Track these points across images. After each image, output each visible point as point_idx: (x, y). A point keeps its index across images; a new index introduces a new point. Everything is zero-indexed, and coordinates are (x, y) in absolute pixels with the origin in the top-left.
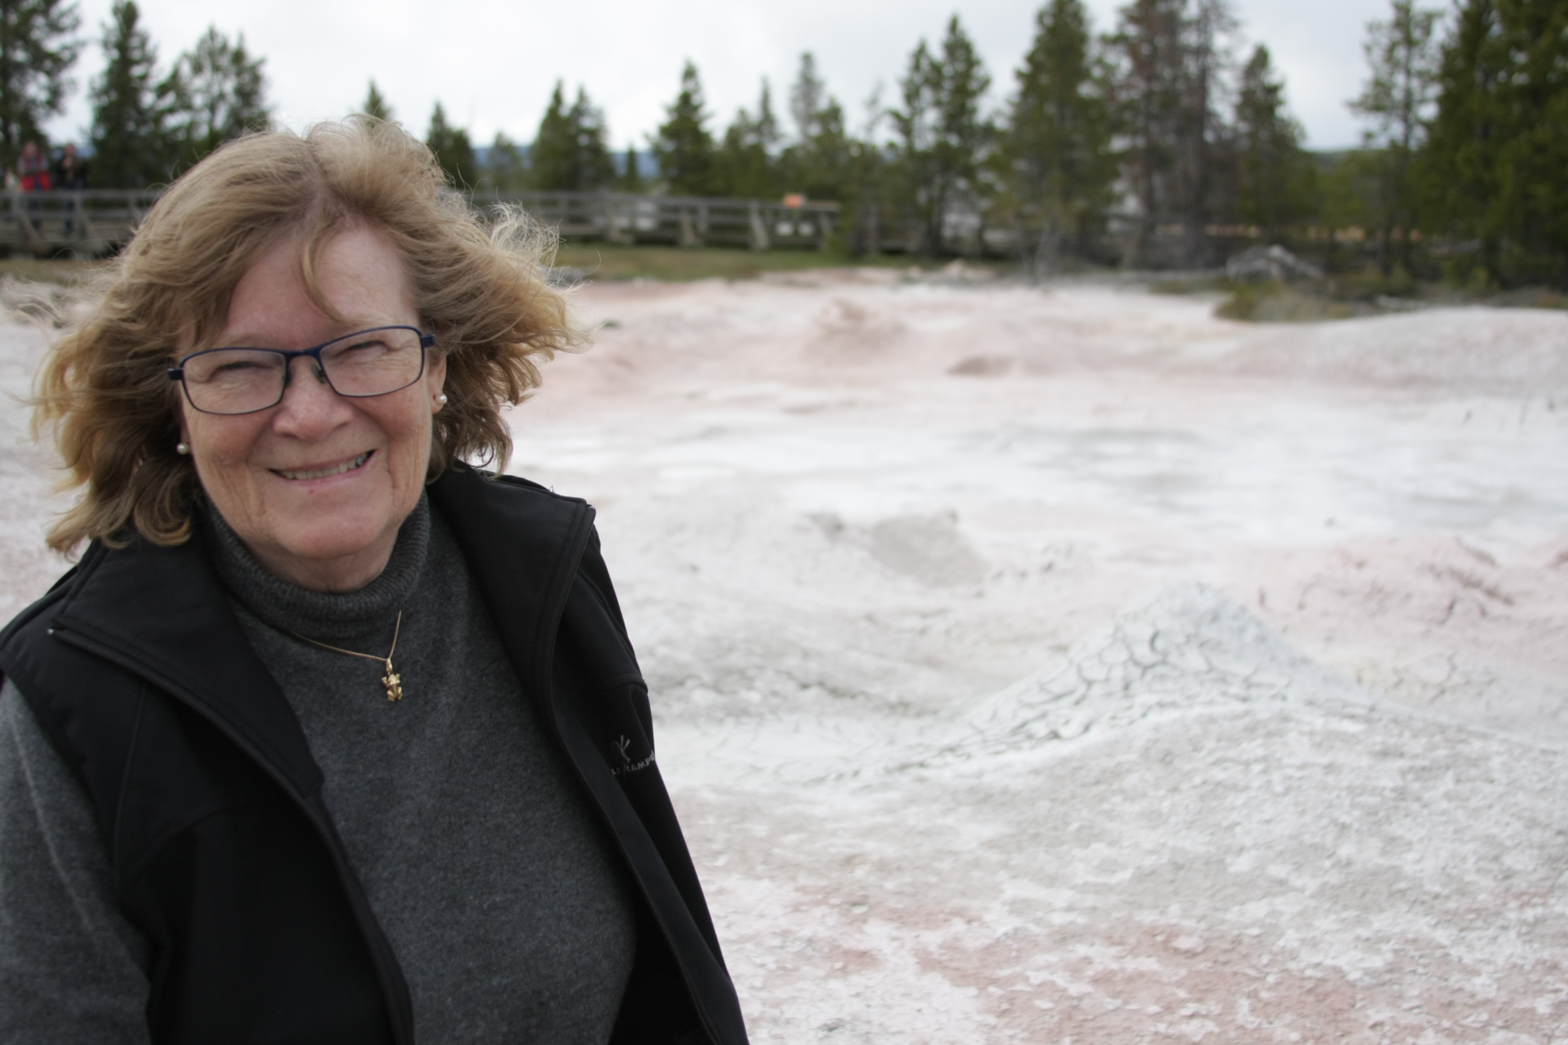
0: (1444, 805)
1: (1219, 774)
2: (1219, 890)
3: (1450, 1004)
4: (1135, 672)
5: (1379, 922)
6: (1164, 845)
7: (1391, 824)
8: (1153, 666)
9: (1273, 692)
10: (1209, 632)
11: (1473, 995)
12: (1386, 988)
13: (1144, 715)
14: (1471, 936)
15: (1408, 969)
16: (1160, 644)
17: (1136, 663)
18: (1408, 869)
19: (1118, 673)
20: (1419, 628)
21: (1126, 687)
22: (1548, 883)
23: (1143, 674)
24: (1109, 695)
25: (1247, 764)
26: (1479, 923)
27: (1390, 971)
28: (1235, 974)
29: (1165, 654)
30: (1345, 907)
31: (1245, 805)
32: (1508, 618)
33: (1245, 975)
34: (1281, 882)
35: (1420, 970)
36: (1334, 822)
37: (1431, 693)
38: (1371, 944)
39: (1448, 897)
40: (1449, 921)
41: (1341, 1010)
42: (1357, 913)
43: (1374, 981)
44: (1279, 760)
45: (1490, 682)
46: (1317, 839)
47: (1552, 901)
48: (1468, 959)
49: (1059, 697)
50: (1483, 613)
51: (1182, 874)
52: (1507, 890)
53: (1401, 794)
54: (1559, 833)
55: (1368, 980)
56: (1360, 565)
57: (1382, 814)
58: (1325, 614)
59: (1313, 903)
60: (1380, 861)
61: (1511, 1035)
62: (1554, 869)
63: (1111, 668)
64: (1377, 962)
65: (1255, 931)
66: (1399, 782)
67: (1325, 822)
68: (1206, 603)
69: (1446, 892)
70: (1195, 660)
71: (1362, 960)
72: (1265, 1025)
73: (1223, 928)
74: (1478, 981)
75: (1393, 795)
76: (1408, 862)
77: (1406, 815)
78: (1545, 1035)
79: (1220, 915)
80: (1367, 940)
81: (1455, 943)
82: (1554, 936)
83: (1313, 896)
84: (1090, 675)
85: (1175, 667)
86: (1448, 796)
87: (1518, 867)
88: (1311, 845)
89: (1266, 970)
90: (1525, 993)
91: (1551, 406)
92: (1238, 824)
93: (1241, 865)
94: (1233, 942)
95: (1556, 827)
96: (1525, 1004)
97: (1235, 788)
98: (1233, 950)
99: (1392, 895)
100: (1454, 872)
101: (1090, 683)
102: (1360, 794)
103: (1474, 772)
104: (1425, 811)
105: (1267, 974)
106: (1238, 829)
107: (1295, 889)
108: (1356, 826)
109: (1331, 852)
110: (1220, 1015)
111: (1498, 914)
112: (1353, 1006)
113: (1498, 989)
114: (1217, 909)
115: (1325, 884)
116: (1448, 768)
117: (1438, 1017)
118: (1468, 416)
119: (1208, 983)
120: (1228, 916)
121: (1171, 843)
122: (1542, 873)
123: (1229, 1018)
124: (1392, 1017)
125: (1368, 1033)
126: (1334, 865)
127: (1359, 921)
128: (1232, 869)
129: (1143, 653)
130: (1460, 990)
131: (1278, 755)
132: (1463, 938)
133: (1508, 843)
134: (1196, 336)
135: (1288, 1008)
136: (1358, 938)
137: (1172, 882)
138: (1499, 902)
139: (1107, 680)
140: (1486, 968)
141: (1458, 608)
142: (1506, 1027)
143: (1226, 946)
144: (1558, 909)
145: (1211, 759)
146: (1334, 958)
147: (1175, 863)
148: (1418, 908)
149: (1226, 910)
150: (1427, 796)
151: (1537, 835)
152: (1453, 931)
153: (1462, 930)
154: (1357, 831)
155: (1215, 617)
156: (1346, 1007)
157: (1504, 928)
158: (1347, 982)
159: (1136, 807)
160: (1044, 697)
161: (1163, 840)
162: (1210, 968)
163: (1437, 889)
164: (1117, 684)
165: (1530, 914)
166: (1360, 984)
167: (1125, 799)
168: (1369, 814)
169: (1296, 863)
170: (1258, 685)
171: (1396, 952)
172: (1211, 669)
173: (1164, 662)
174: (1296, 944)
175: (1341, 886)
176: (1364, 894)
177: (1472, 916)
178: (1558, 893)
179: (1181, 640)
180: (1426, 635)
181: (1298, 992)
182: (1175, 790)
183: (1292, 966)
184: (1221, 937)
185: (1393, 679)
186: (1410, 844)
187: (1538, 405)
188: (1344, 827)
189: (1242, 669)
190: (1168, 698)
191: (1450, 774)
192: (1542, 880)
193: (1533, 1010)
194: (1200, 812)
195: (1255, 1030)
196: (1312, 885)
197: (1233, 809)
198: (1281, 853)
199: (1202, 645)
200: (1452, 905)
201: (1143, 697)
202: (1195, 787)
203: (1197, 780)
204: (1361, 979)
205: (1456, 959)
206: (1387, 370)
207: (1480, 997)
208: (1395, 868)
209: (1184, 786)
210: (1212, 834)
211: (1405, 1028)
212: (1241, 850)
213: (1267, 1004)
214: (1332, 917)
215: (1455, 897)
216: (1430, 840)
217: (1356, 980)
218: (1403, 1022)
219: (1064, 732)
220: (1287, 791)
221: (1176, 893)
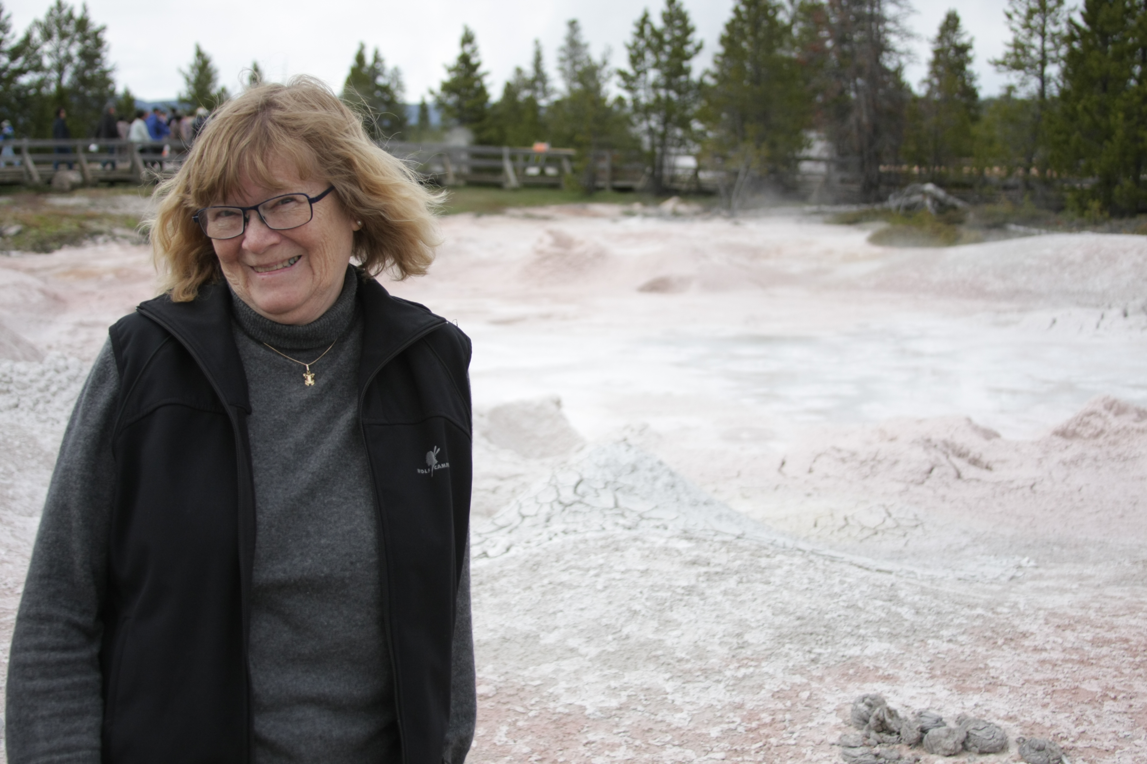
0: (719, 598)
1: (565, 577)
2: (527, 656)
3: (650, 730)
4: (558, 508)
5: (632, 678)
6: (502, 625)
7: (672, 611)
8: (571, 505)
9: (658, 523)
10: (626, 480)
11: (669, 725)
12: (609, 720)
13: (550, 539)
14: (689, 686)
15: (632, 707)
16: (581, 489)
17: (561, 503)
18: (669, 643)
19: (546, 509)
20: (900, 487)
21: (548, 520)
22: (769, 652)
23: (563, 510)
24: (534, 526)
25: (588, 570)
26: (701, 678)
27: (620, 709)
28: (509, 710)
29: (583, 496)
30: (610, 667)
31: (571, 598)
32: (978, 480)
33: (514, 711)
34: (572, 650)
35: (640, 708)
36: (629, 610)
37: (866, 533)
38: (614, 691)
39: (688, 661)
40: (680, 676)
41: (569, 734)
42: (617, 671)
43: (602, 715)
44: (612, 567)
45: (917, 526)
46: (613, 621)
47: (764, 664)
48: (678, 702)
49: (502, 528)
50: (959, 476)
51: (506, 645)
52: (733, 656)
53: (690, 590)
54: (799, 618)
55: (599, 714)
56: (892, 439)
57: (667, 604)
58: (827, 476)
59: (589, 664)
60: (651, 636)
61: (682, 750)
62: (779, 643)
63: (541, 505)
64: (614, 703)
65: (538, 682)
66: (693, 582)
67: (624, 608)
68: (627, 458)
69: (688, 657)
70: (607, 500)
71: (603, 701)
72: (512, 743)
73: (515, 680)
74: (679, 715)
75: (682, 591)
76: (670, 638)
77: (685, 606)
78: (705, 751)
79: (519, 672)
80: (615, 688)
81: (675, 691)
82: (753, 687)
83: (590, 660)
84: (524, 512)
85: (588, 505)
86: (725, 593)
87: (751, 641)
88: (606, 625)
89: (531, 708)
90: (708, 724)
91: (1125, 315)
92: (561, 611)
93: (549, 639)
94: (518, 690)
95: (798, 614)
96: (704, 731)
97: (571, 587)
98: (517, 694)
99: (648, 659)
100: (701, 644)
101: (523, 517)
102: (658, 591)
103: (759, 576)
104: (702, 602)
105: (531, 710)
106: (560, 615)
107: (581, 655)
108: (643, 612)
109: (618, 630)
110: (483, 736)
111: (720, 672)
112: (579, 731)
113: (690, 721)
114: (519, 668)
115: (604, 651)
116: (737, 572)
117: (633, 738)
118: (1054, 321)
119: (486, 716)
120: (526, 673)
121: (507, 625)
122: (769, 645)
123: (488, 738)
124: (603, 738)
125: (582, 749)
126: (614, 639)
127: (615, 676)
128: (542, 642)
129: (567, 495)
130: (661, 721)
131: (612, 564)
132: (684, 688)
133: (753, 625)
134: (850, 258)
135: (532, 732)
136: (609, 687)
137: (496, 650)
138: (724, 664)
139: (536, 515)
140: (689, 707)
141: (935, 471)
142: (680, 746)
143: (512, 692)
144: (765, 670)
145: (563, 567)
146: (583, 700)
147: (504, 638)
148: (663, 668)
149: (525, 668)
150: (708, 592)
151: (780, 620)
152: (678, 683)
153: (684, 683)
154: (643, 615)
155: (634, 469)
156: (574, 732)
157: (719, 681)
158: (585, 716)
159: (496, 601)
160: (493, 528)
161: (503, 623)
162: (492, 706)
163: (683, 655)
164: (542, 518)
165: (742, 671)
166: (592, 717)
167: (491, 595)
168: (659, 605)
169: (589, 638)
170: (649, 519)
171: (629, 696)
172: (616, 506)
173: (580, 502)
174: (562, 691)
175: (613, 653)
176: (628, 659)
177: (699, 673)
178: (773, 658)
179: (600, 485)
180: (901, 493)
181: (546, 722)
182: (530, 588)
183: (552, 705)
184: (512, 687)
185: (843, 523)
186: (680, 624)
187: (1116, 312)
188: (635, 613)
189: (641, 507)
190: (572, 527)
191: (736, 578)
192: (766, 650)
193: (709, 734)
194: (538, 603)
195: (500, 746)
196: (593, 651)
197: (562, 600)
198: (582, 631)
199: (617, 489)
200: (688, 666)
201: (557, 526)
202: (543, 586)
203: (546, 581)
204: (593, 714)
205: (670, 702)
206: (997, 285)
207: (673, 726)
208: (660, 640)
209: (534, 586)
210: (539, 618)
211: (608, 745)
212: (556, 628)
213: (520, 729)
214: (598, 673)
215: (693, 661)
216: (696, 622)
217: (590, 714)
218: (607, 742)
219: (491, 552)
220: (606, 588)
221: (496, 658)
